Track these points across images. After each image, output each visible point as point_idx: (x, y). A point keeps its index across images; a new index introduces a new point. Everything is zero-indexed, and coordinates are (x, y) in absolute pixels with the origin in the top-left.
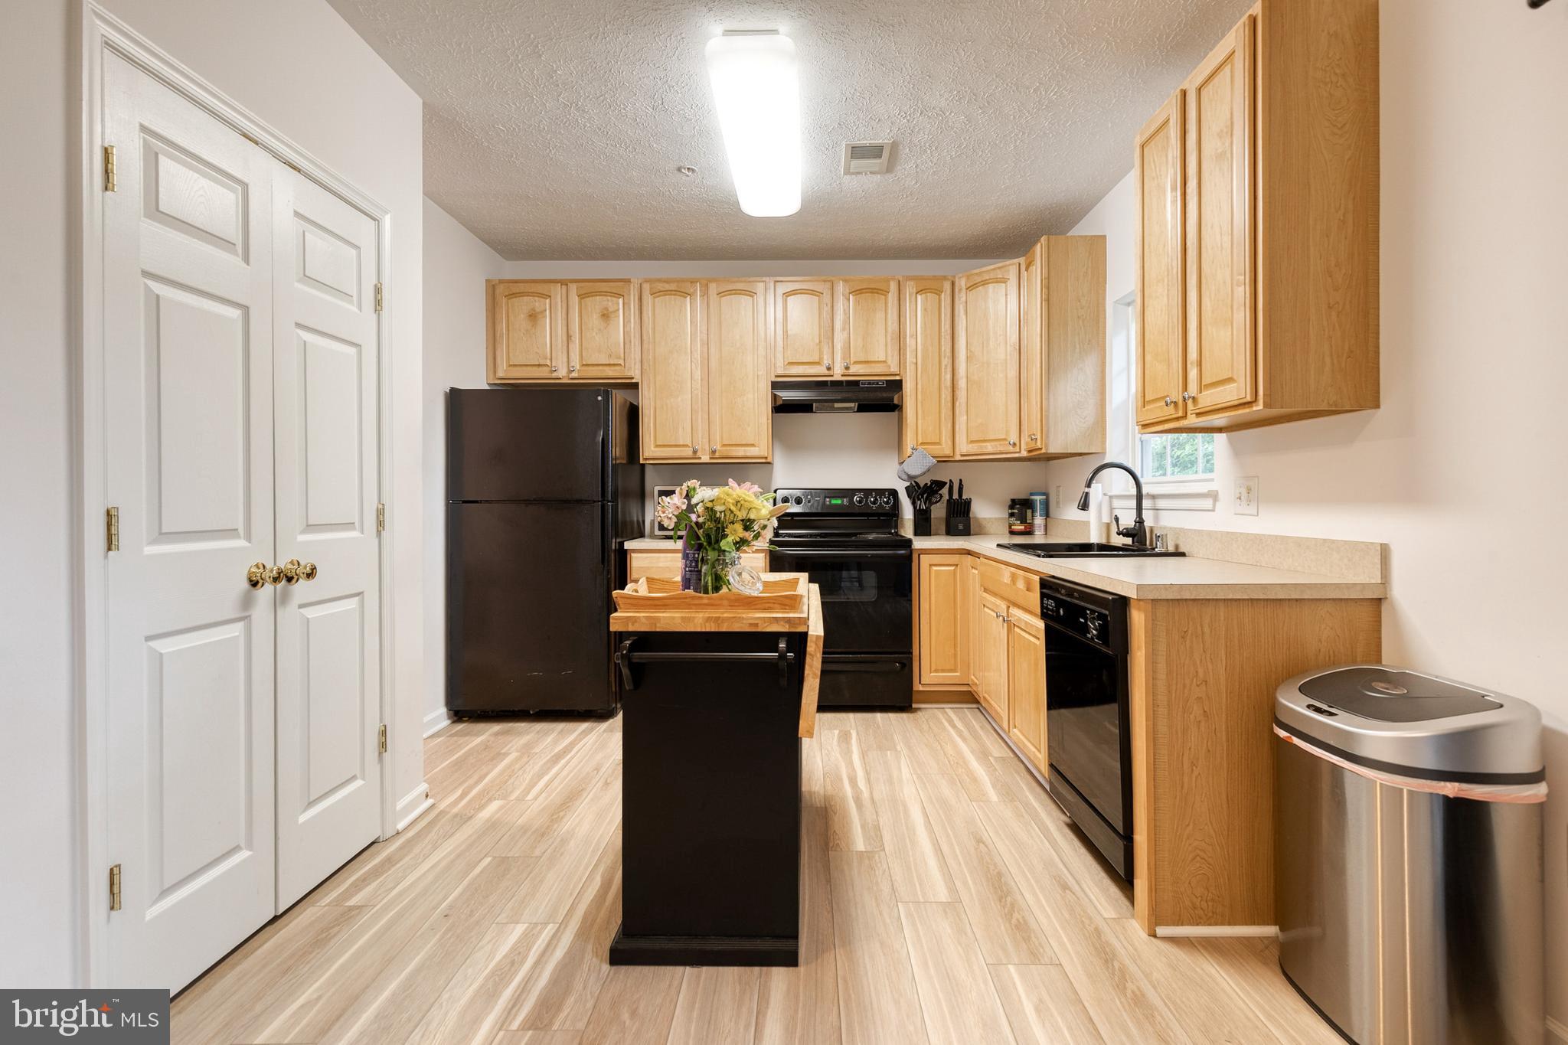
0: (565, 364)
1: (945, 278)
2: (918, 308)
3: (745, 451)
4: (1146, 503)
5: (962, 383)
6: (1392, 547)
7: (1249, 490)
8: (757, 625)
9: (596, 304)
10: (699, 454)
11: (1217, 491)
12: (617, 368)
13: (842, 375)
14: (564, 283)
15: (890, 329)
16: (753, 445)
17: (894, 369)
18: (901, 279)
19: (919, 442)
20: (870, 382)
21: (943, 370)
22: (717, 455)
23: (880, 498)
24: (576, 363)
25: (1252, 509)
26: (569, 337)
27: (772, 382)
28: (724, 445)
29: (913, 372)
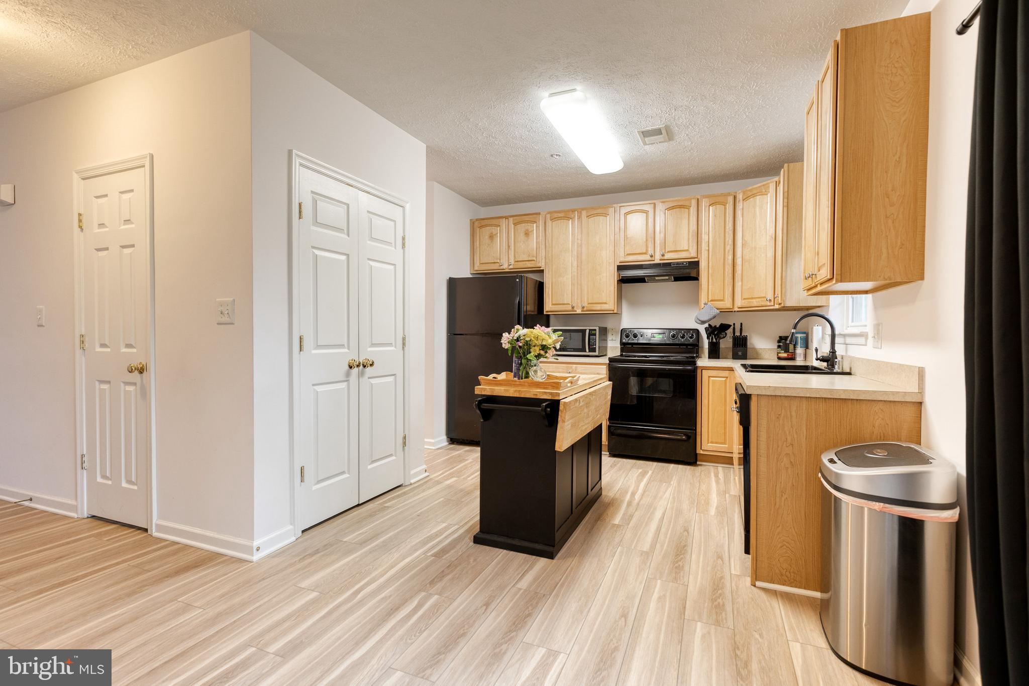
0: (507, 262)
1: (729, 194)
2: (710, 216)
3: (601, 306)
5: (739, 261)
6: (925, 369)
7: (878, 333)
8: (536, 395)
9: (522, 227)
10: (575, 309)
11: (867, 333)
12: (533, 262)
13: (660, 260)
14: (506, 218)
15: (691, 231)
16: (606, 303)
17: (693, 254)
18: (699, 197)
19: (710, 300)
20: (678, 263)
21: (727, 253)
22: (585, 309)
23: (687, 334)
24: (512, 261)
25: (877, 344)
26: (509, 247)
27: (618, 266)
28: (589, 304)
29: (707, 255)
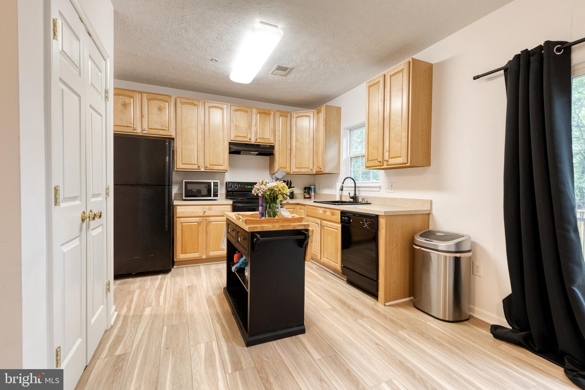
0: (140, 127)
1: (288, 112)
2: (280, 122)
3: (219, 167)
4: (357, 189)
5: (294, 148)
6: (433, 201)
7: (391, 186)
9: (156, 104)
10: (200, 168)
11: (381, 186)
12: (165, 131)
13: (254, 142)
14: (141, 93)
15: (271, 128)
16: (222, 165)
17: (272, 142)
18: (275, 111)
19: (280, 167)
20: (264, 145)
21: (288, 143)
22: (208, 168)
24: (145, 126)
25: (392, 191)
26: (142, 116)
27: (229, 142)
28: (210, 165)
29: (278, 143)
